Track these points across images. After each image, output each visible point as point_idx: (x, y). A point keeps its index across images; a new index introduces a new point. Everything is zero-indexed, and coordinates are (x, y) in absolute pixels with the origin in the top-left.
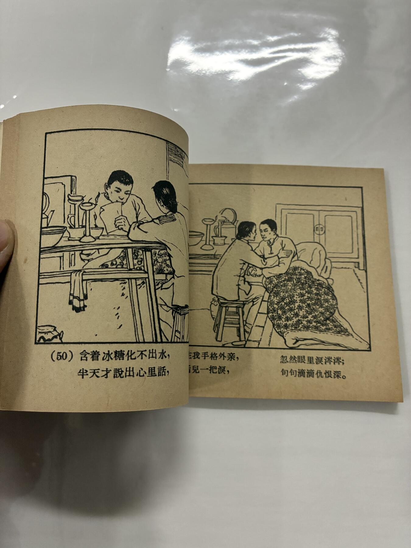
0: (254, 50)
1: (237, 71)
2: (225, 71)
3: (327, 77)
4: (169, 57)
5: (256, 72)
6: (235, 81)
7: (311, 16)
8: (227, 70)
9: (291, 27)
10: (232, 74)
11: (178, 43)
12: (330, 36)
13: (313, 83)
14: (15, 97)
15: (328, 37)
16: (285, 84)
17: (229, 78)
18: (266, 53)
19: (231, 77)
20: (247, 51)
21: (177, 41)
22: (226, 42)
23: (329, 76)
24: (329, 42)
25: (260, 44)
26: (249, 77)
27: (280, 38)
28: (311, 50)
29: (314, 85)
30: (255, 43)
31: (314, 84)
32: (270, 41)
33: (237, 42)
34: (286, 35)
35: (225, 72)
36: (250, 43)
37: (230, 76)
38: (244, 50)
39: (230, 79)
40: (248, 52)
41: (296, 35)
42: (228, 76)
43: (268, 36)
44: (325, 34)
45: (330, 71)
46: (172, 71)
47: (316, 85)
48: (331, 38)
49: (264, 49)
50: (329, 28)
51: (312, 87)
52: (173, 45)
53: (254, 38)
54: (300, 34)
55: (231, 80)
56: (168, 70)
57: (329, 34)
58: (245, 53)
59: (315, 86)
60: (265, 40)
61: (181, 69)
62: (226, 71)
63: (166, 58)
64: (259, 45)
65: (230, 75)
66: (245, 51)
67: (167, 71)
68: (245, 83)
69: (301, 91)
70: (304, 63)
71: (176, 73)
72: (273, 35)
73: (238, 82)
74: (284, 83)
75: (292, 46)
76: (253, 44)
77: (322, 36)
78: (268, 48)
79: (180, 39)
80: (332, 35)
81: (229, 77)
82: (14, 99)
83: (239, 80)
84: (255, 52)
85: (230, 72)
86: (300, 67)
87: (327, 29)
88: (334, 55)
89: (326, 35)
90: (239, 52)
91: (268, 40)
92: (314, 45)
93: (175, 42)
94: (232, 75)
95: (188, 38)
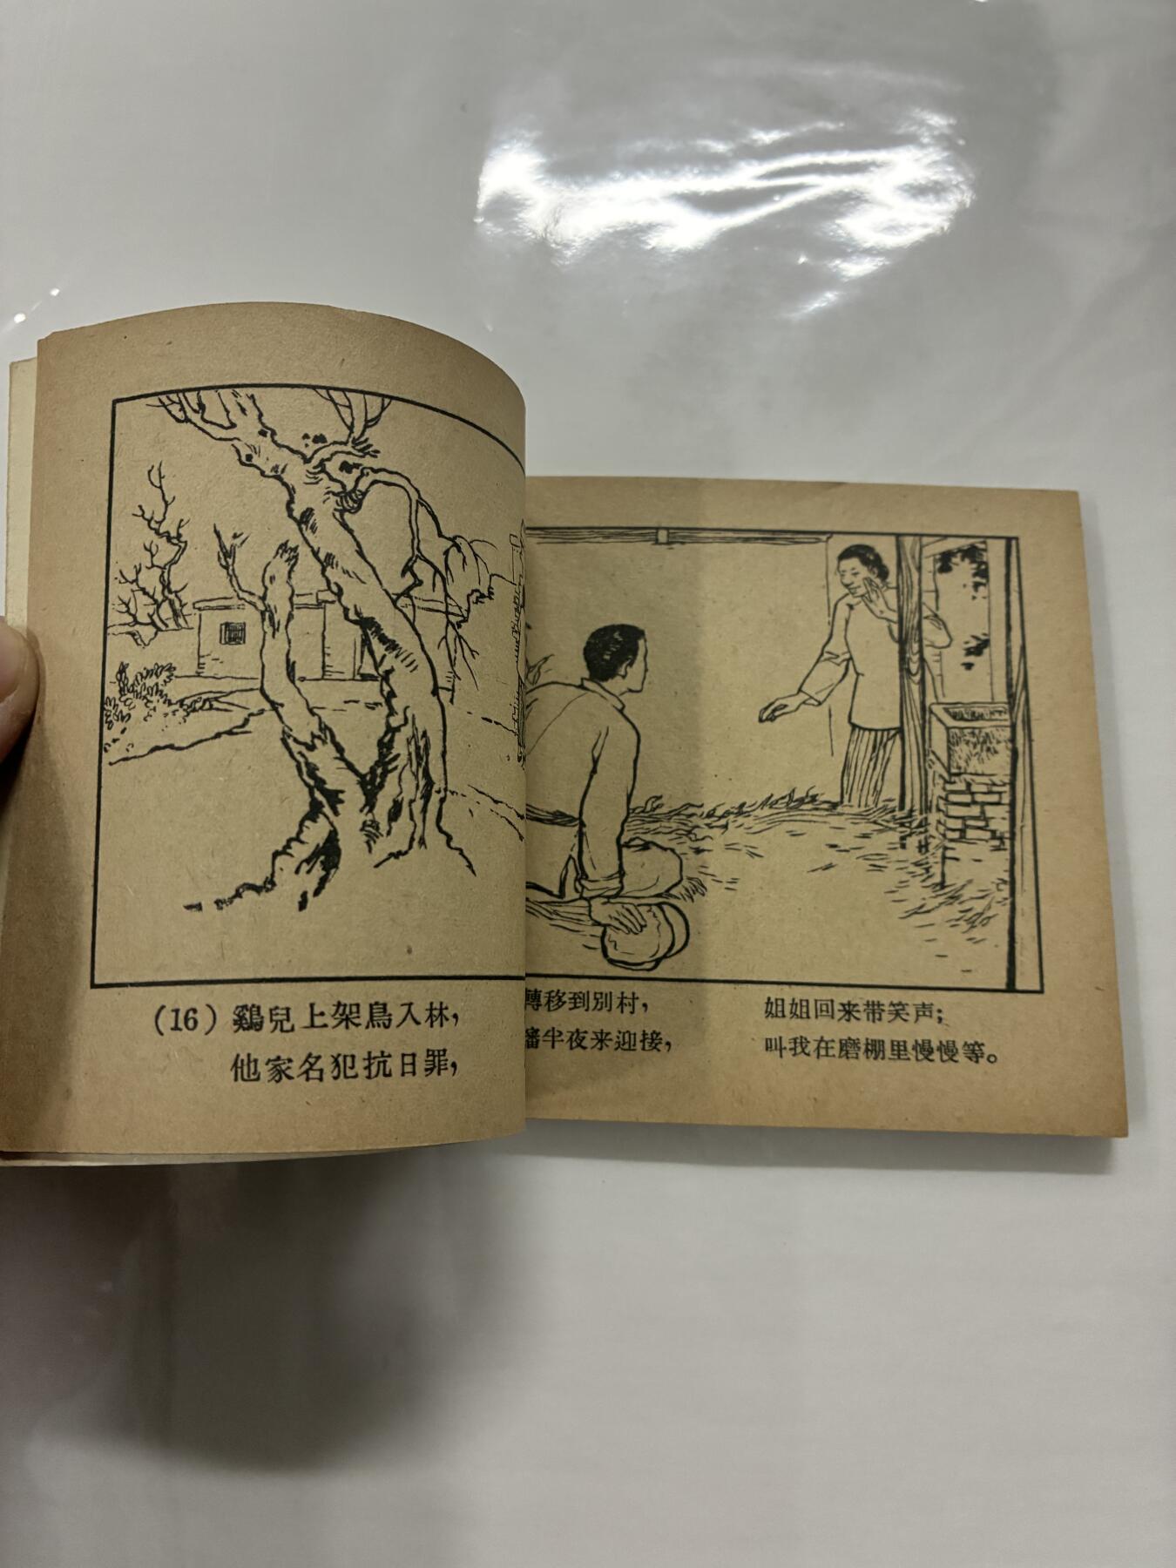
0: (717, 168)
1: (668, 226)
2: (634, 224)
3: (917, 242)
4: (481, 184)
5: (721, 229)
6: (663, 252)
7: (873, 75)
8: (641, 222)
9: (820, 105)
10: (655, 232)
11: (506, 147)
12: (924, 129)
13: (879, 259)
14: (55, 292)
15: (919, 132)
16: (802, 260)
17: (648, 244)
18: (746, 176)
19: (654, 241)
20: (696, 171)
21: (504, 142)
22: (640, 146)
23: (922, 240)
24: (923, 146)
25: (731, 150)
26: (701, 242)
27: (786, 134)
28: (872, 169)
29: (881, 264)
30: (720, 147)
31: (881, 261)
32: (760, 143)
33: (669, 147)
34: (804, 129)
35: (635, 226)
36: (706, 147)
37: (650, 238)
38: (687, 168)
39: (649, 247)
40: (701, 173)
41: (831, 126)
42: (643, 238)
43: (754, 130)
44: (911, 126)
45: (925, 226)
46: (489, 224)
47: (887, 263)
48: (926, 134)
49: (743, 164)
50: (923, 109)
51: (875, 268)
52: (495, 152)
53: (718, 136)
54: (842, 125)
55: (653, 248)
56: (479, 220)
57: (922, 123)
58: (690, 176)
59: (884, 265)
60: (745, 141)
61: (516, 219)
62: (639, 226)
63: (473, 188)
64: (730, 154)
65: (650, 236)
66: (691, 170)
67: (475, 223)
68: (690, 258)
69: (846, 280)
70: (852, 203)
71: (500, 230)
72: (767, 127)
73: (671, 255)
74: (798, 259)
75: (821, 158)
76: (713, 151)
77: (901, 131)
78: (755, 163)
79: (513, 137)
80: (930, 128)
81: (649, 241)
82: (52, 297)
83: (674, 250)
84: (718, 173)
85: (650, 227)
86: (842, 215)
87: (917, 110)
88: (936, 183)
89: (913, 129)
90: (674, 172)
91: (756, 141)
92: (880, 156)
93: (498, 144)
94: (656, 234)
95: (535, 134)
